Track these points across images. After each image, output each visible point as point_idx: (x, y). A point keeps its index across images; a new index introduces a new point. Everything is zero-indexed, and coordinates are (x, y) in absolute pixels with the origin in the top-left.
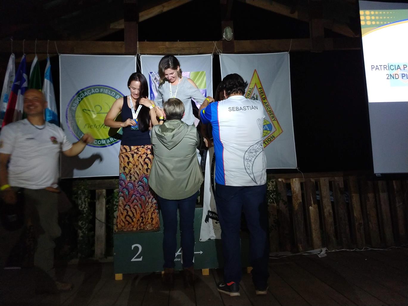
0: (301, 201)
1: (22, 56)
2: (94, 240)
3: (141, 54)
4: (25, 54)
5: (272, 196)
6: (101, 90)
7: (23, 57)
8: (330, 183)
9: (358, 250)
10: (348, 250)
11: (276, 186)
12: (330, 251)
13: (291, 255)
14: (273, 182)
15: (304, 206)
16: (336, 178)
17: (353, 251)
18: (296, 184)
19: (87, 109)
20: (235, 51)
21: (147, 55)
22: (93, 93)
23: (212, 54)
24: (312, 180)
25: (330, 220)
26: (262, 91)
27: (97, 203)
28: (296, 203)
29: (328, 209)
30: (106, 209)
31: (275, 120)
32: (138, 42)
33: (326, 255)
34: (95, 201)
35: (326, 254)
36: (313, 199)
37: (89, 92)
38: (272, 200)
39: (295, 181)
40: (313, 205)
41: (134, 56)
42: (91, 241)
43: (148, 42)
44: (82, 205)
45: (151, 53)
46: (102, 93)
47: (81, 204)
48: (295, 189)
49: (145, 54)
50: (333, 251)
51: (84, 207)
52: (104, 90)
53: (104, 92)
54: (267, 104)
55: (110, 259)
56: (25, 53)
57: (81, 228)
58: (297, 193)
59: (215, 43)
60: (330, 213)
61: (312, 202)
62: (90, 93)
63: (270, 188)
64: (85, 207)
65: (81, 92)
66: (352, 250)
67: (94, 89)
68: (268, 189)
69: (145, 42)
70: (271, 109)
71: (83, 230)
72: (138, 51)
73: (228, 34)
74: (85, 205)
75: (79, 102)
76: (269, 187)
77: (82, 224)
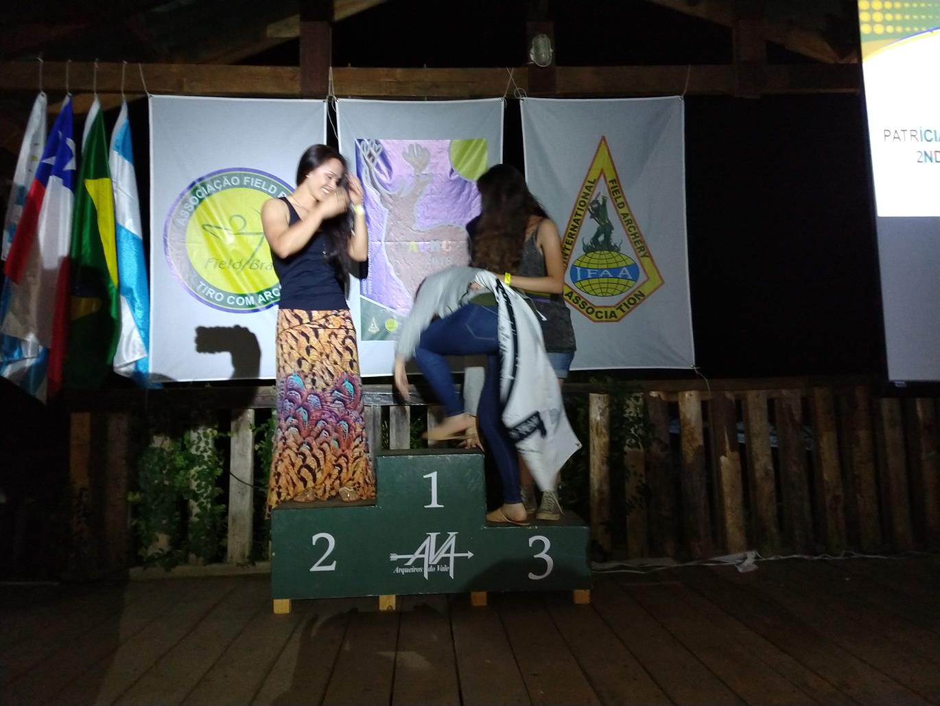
0: (701, 442)
1: (63, 98)
2: (227, 524)
3: (338, 97)
4: (70, 94)
5: (636, 431)
6: (246, 180)
7: (67, 100)
8: (771, 402)
9: (829, 558)
10: (805, 557)
11: (645, 409)
12: (764, 559)
13: (675, 565)
14: (637, 399)
15: (709, 454)
16: (784, 392)
17: (818, 560)
18: (690, 404)
19: (212, 224)
20: (558, 92)
21: (352, 98)
22: (228, 187)
23: (503, 98)
24: (729, 395)
25: (767, 488)
26: (617, 188)
27: (233, 440)
28: (691, 448)
29: (762, 463)
30: (255, 453)
31: (647, 255)
32: (331, 68)
33: (755, 567)
34: (229, 435)
35: (755, 565)
36: (729, 439)
37: (218, 185)
38: (634, 441)
39: (690, 397)
40: (729, 453)
41: (321, 101)
42: (218, 524)
43: (355, 68)
44: (199, 443)
45: (362, 94)
46: (246, 187)
47: (197, 440)
48: (688, 416)
49: (346, 97)
50: (772, 559)
51: (205, 447)
52: (253, 179)
53: (252, 185)
54: (629, 217)
55: (262, 566)
56: (71, 92)
57: (196, 497)
58: (693, 424)
59: (511, 72)
60: (767, 473)
61: (728, 447)
62: (219, 188)
63: (631, 412)
64: (207, 448)
65: (198, 184)
66: (816, 558)
67: (229, 178)
68: (626, 415)
69: (347, 68)
70: (638, 230)
71: (202, 500)
72: (331, 90)
73: (542, 51)
74: (207, 443)
75: (195, 207)
76: (628, 411)
77: (199, 486)
